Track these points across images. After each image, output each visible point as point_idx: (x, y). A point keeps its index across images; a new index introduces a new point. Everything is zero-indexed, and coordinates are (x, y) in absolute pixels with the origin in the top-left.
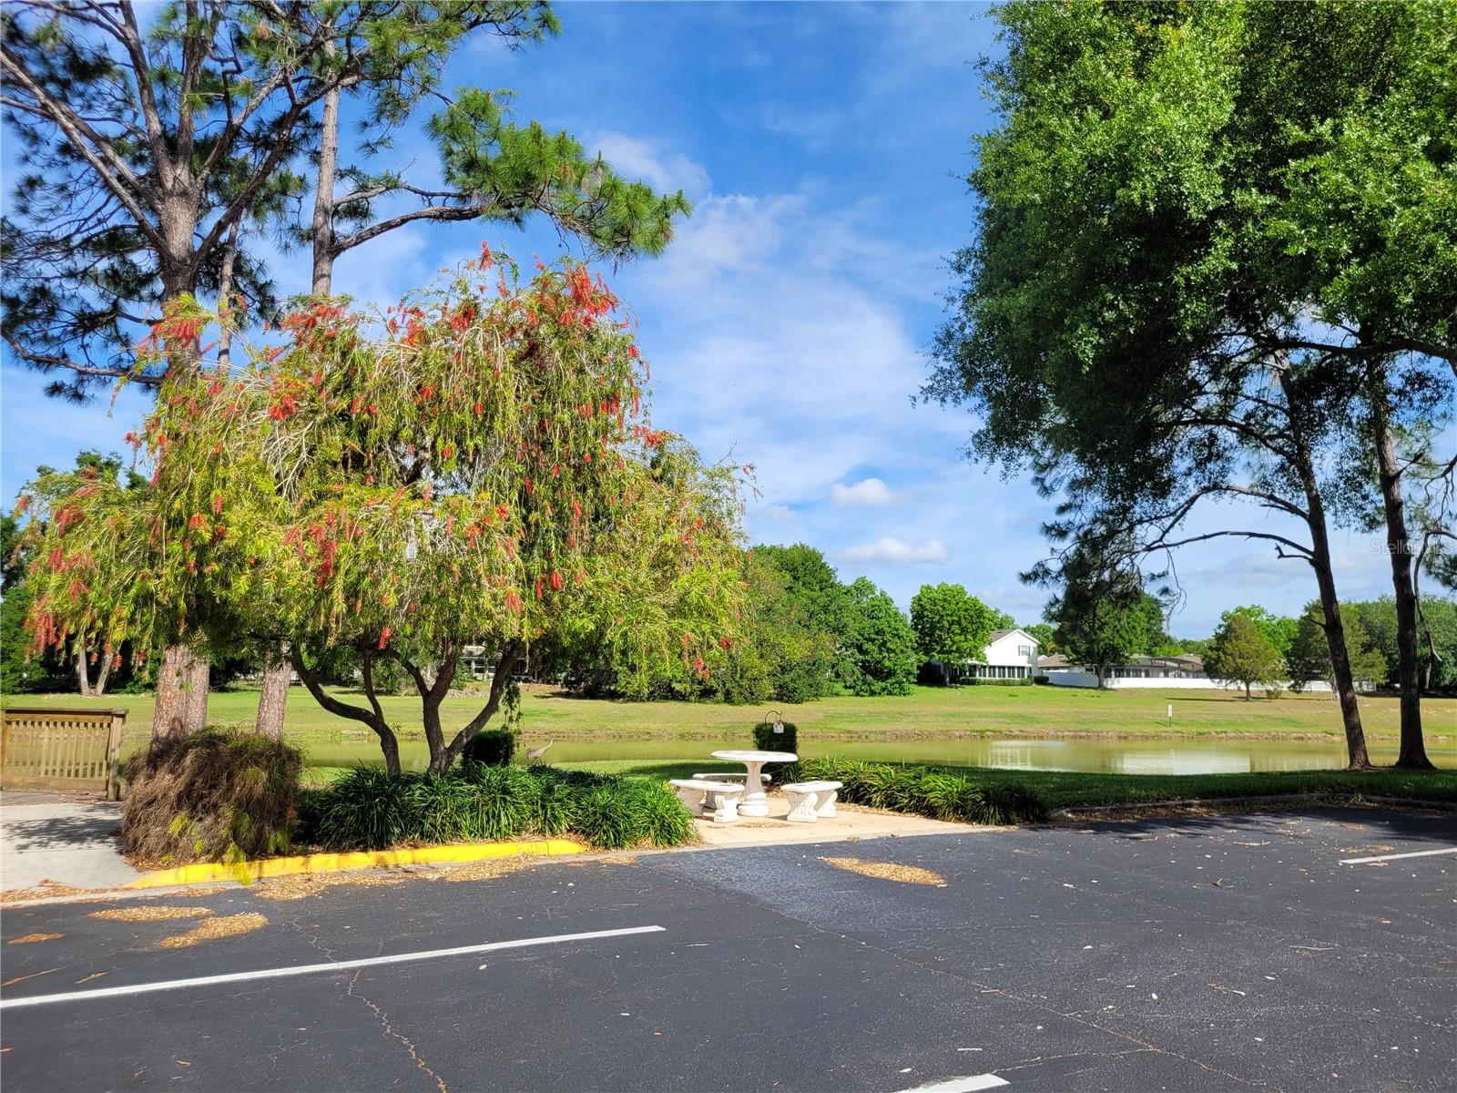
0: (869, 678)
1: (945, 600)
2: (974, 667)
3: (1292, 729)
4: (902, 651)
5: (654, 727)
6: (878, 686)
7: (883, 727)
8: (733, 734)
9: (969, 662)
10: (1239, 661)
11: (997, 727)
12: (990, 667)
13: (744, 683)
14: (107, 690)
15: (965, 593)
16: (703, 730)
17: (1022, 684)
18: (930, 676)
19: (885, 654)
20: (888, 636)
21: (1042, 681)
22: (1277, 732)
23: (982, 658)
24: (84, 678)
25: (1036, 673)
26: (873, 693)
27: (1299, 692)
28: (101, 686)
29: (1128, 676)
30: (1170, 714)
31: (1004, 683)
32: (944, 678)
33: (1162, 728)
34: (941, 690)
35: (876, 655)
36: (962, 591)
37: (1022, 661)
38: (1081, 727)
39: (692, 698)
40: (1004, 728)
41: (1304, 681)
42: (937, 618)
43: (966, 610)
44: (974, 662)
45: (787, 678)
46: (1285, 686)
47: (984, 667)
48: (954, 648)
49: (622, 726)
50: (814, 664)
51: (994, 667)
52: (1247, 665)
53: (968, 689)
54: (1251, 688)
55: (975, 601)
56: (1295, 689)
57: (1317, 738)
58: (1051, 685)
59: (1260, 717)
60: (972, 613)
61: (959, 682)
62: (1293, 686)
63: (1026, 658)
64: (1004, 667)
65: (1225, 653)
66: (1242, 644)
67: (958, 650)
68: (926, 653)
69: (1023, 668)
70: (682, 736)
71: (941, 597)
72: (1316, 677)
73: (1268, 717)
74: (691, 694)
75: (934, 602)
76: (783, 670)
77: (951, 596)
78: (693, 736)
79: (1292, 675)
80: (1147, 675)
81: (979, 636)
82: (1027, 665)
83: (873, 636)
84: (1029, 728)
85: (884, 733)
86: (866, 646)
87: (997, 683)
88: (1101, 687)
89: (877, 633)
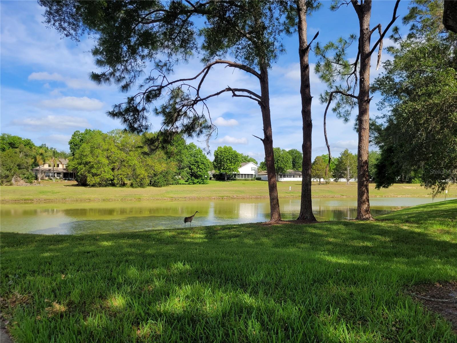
0: (193, 178)
1: (225, 151)
2: (235, 175)
3: (330, 194)
4: (204, 169)
5: (92, 197)
6: (196, 181)
7: (186, 195)
8: (125, 199)
9: (233, 173)
10: (317, 172)
11: (228, 195)
12: (241, 174)
13: (138, 180)
15: (232, 149)
16: (113, 198)
17: (252, 180)
18: (220, 177)
19: (199, 170)
20: (200, 164)
21: (259, 179)
22: (325, 195)
23: (238, 171)
25: (257, 177)
27: (337, 182)
29: (287, 177)
30: (290, 190)
31: (246, 180)
32: (225, 178)
33: (287, 194)
34: (223, 182)
35: (196, 170)
36: (231, 149)
37: (253, 173)
38: (259, 194)
39: (118, 186)
40: (231, 195)
41: (339, 178)
42: (222, 158)
43: (232, 155)
44: (236, 173)
45: (156, 178)
46: (332, 180)
47: (239, 174)
48: (228, 168)
49: (79, 197)
50: (167, 173)
51: (243, 174)
52: (319, 173)
53: (233, 182)
54: (321, 181)
55: (235, 152)
56: (336, 181)
57: (338, 197)
58: (262, 180)
59: (321, 190)
60: (234, 156)
61: (230, 180)
62: (335, 180)
63: (254, 171)
64: (246, 175)
65: (313, 169)
66: (318, 166)
67: (230, 169)
68: (219, 170)
69: (252, 175)
70: (104, 200)
71: (224, 150)
72: (342, 177)
73: (324, 190)
74: (117, 184)
75: (221, 152)
76: (155, 175)
77: (228, 150)
78: (109, 200)
79: (334, 176)
80: (294, 177)
81: (236, 164)
82: (254, 174)
83: (194, 163)
84: (241, 195)
85: (186, 198)
86: (192, 167)
87: (243, 180)
89: (195, 162)
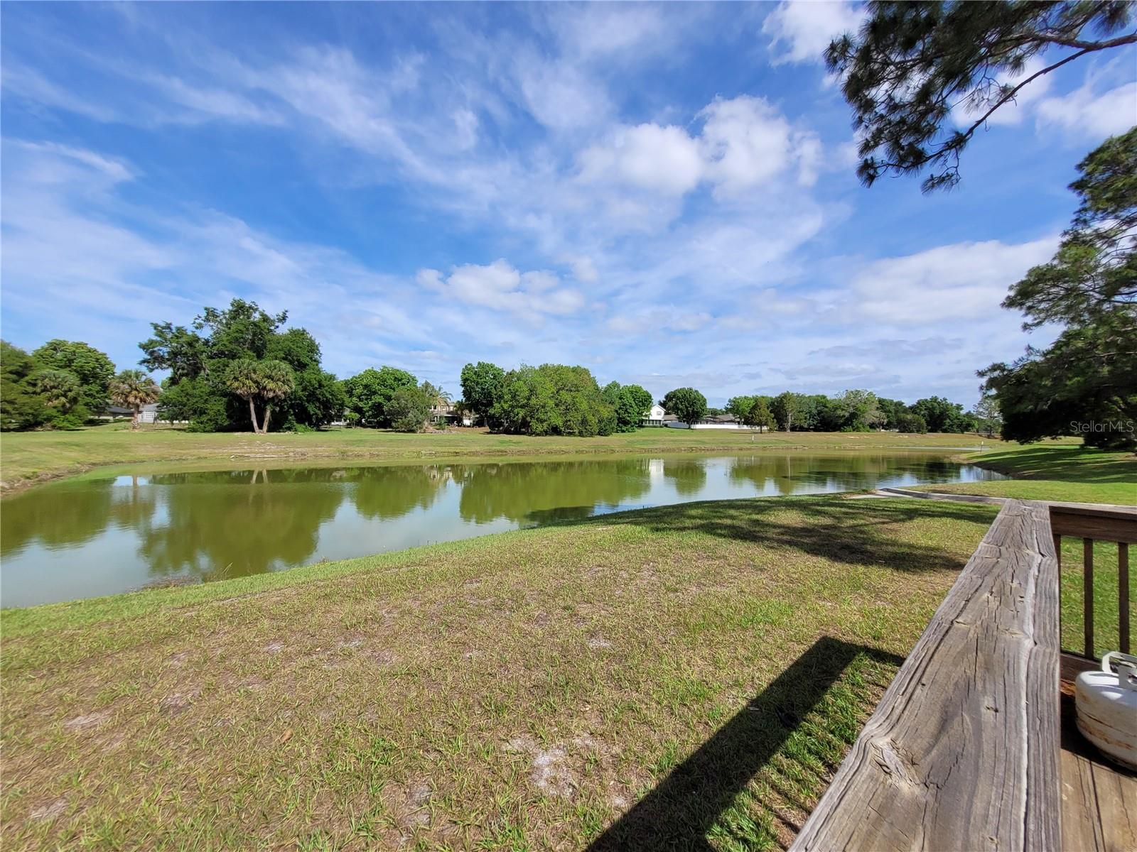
2: (647, 420)
12: (651, 420)
14: (269, 431)
17: (661, 427)
21: (667, 426)
23: (648, 416)
24: (255, 424)
25: (665, 423)
26: (623, 431)
28: (265, 428)
37: (660, 418)
43: (643, 394)
53: (645, 430)
58: (670, 427)
60: (646, 396)
61: (644, 427)
64: (655, 420)
69: (661, 421)
81: (648, 407)
87: (653, 427)
88: (689, 428)
